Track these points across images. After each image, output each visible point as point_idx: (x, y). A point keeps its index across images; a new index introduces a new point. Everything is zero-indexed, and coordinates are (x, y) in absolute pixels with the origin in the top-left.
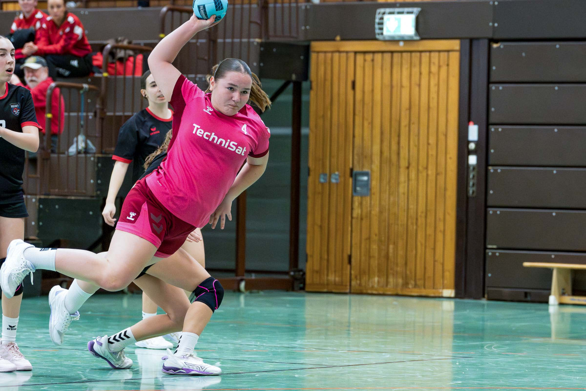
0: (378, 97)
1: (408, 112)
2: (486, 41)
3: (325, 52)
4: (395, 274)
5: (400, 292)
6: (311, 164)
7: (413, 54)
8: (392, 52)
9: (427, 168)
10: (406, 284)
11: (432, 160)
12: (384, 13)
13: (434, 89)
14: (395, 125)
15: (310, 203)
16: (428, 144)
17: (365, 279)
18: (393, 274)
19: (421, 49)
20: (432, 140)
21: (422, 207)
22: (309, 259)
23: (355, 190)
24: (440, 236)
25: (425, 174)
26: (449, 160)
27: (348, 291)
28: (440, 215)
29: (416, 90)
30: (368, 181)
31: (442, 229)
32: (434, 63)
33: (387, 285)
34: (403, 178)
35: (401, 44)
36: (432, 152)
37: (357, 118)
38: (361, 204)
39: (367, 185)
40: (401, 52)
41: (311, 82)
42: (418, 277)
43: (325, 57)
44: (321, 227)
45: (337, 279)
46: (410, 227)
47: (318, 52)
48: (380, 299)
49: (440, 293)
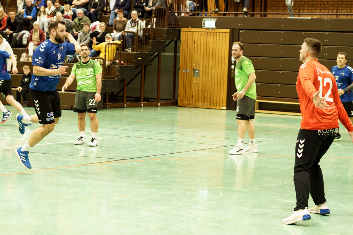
0: (202, 46)
1: (212, 51)
2: (238, 30)
3: (186, 32)
4: (207, 102)
5: (208, 107)
6: (180, 67)
7: (214, 33)
8: (207, 32)
9: (218, 69)
10: (210, 105)
11: (220, 66)
12: (205, 20)
13: (221, 44)
14: (208, 55)
15: (180, 78)
16: (219, 61)
17: (197, 103)
18: (206, 102)
19: (217, 31)
20: (220, 60)
21: (216, 81)
22: (179, 96)
23: (194, 75)
24: (222, 90)
25: (217, 71)
26: (225, 66)
27: (191, 107)
28: (222, 83)
29: (215, 45)
30: (198, 72)
31: (223, 88)
32: (221, 36)
33: (204, 105)
34: (210, 72)
35: (210, 30)
36: (220, 64)
37: (195, 52)
38: (196, 79)
39: (198, 73)
40: (210, 32)
41: (181, 41)
42: (214, 103)
44: (183, 86)
45: (188, 103)
46: (212, 87)
47: (183, 31)
48: (202, 109)
49: (221, 108)
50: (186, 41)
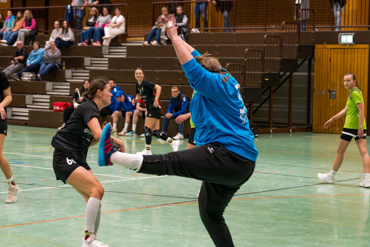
0: (339, 64)
3: (320, 48)
6: (315, 88)
7: (352, 49)
8: (344, 49)
12: (341, 35)
13: (359, 62)
15: (314, 101)
17: (334, 128)
19: (355, 47)
22: (314, 121)
23: (330, 97)
27: (328, 132)
32: (360, 53)
35: (348, 46)
37: (331, 72)
38: (333, 102)
39: (335, 95)
40: (348, 49)
41: (315, 59)
43: (320, 50)
44: (318, 110)
47: (317, 48)
50: (321, 60)
